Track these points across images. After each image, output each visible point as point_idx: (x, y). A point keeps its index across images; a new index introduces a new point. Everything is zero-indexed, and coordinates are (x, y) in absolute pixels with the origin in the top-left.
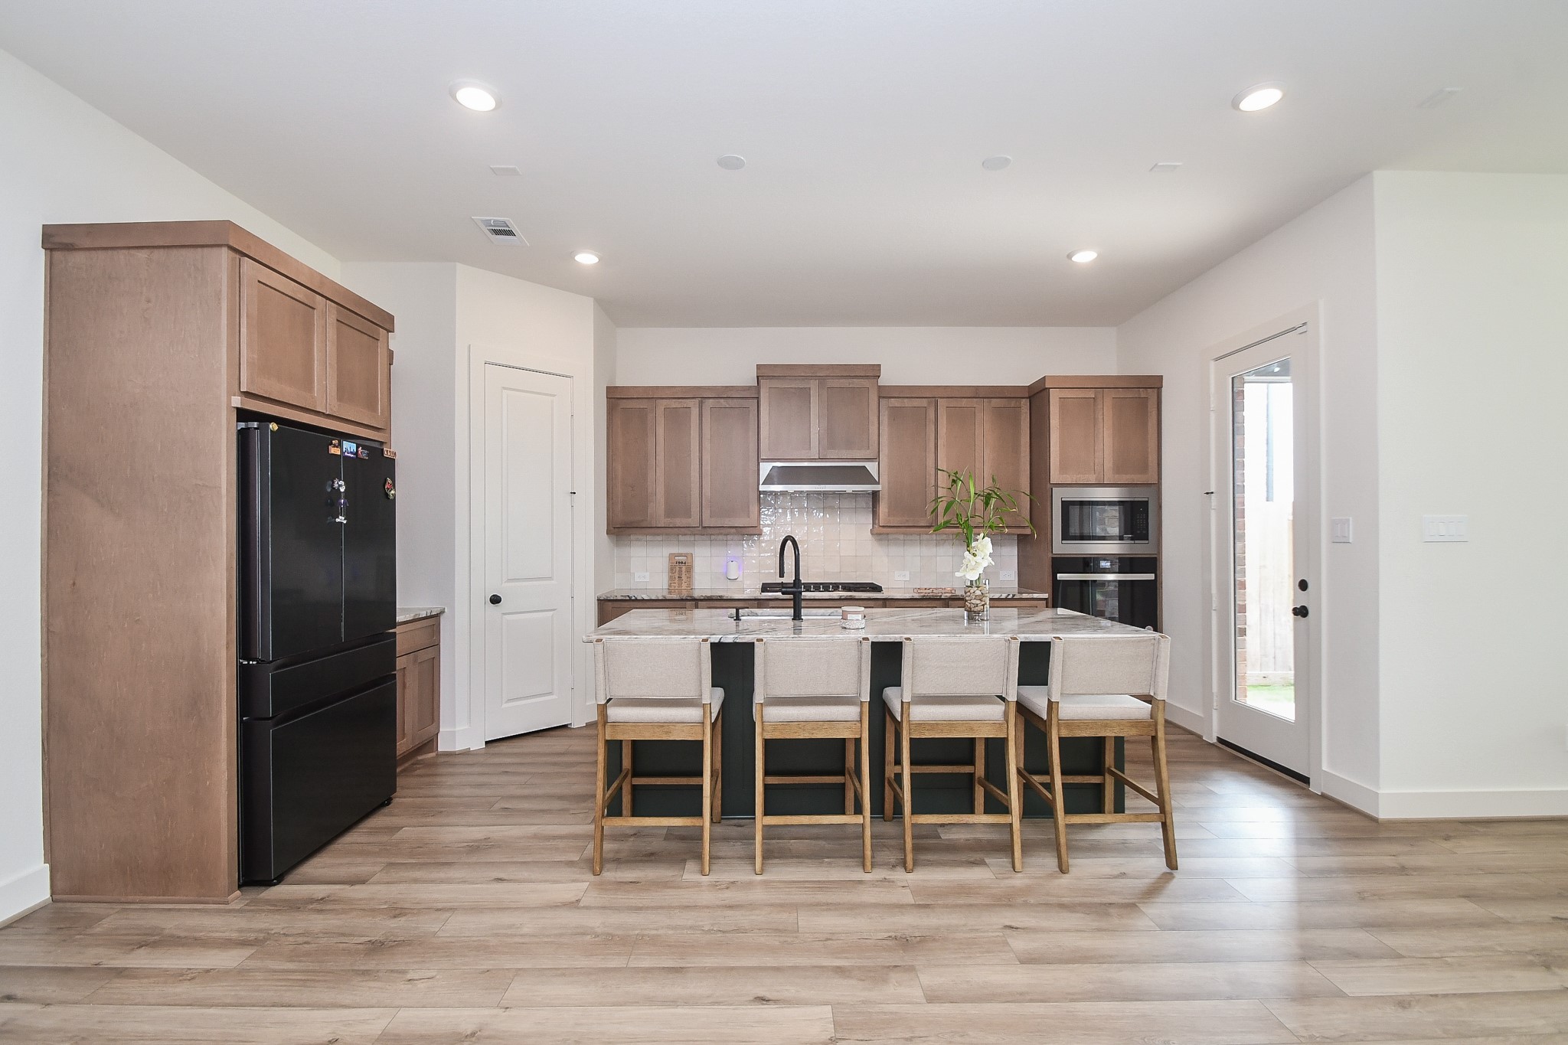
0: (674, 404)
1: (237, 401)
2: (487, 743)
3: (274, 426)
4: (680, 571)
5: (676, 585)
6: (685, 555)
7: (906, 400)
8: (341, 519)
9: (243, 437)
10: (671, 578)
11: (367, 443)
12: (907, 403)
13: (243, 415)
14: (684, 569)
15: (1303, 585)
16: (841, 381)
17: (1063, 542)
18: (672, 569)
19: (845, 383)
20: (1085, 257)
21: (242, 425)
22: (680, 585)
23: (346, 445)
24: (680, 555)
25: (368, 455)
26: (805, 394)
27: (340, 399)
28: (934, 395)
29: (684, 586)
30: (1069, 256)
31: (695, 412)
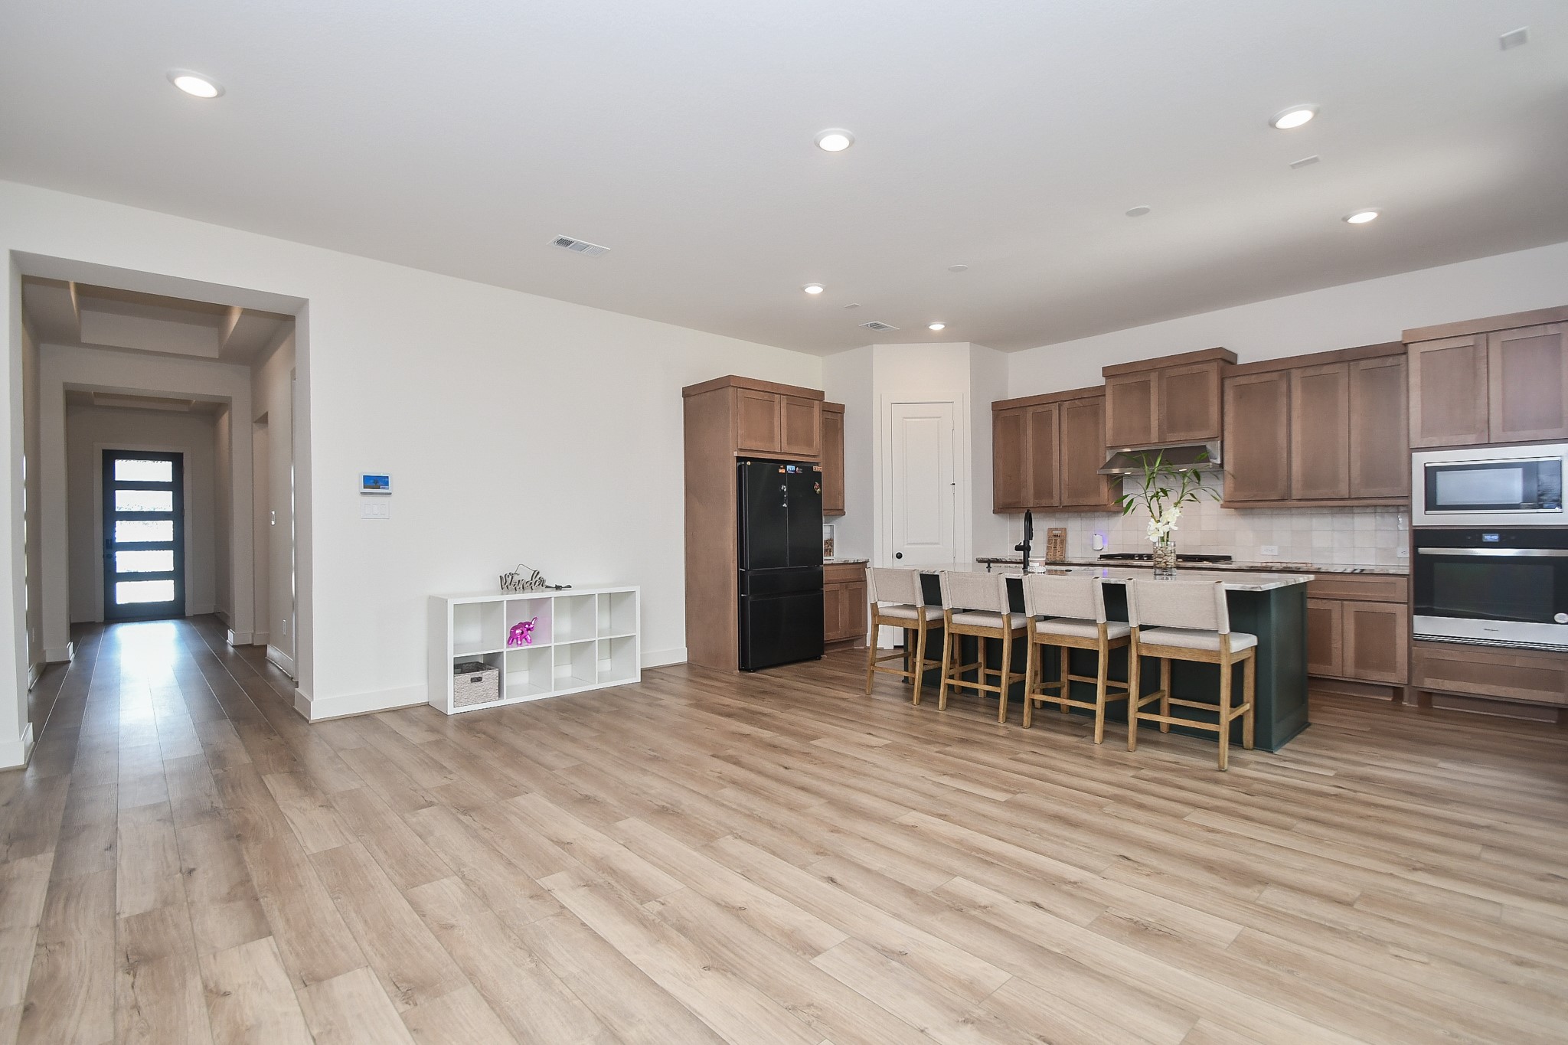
0: (1040, 409)
1: (736, 454)
2: (895, 647)
3: (749, 463)
4: (1055, 543)
5: (1052, 553)
6: (1061, 529)
7: (1254, 376)
8: (785, 505)
9: (739, 469)
10: (1048, 548)
11: (803, 465)
12: (1253, 379)
13: (739, 459)
14: (1058, 541)
16: (1181, 369)
17: (1428, 512)
18: (1049, 541)
19: (1184, 370)
20: (1363, 218)
21: (739, 464)
22: (1055, 554)
23: (788, 467)
24: (1056, 529)
25: (802, 471)
26: (1145, 387)
27: (789, 443)
28: (1282, 369)
29: (1058, 554)
30: (1345, 219)
31: (1055, 413)
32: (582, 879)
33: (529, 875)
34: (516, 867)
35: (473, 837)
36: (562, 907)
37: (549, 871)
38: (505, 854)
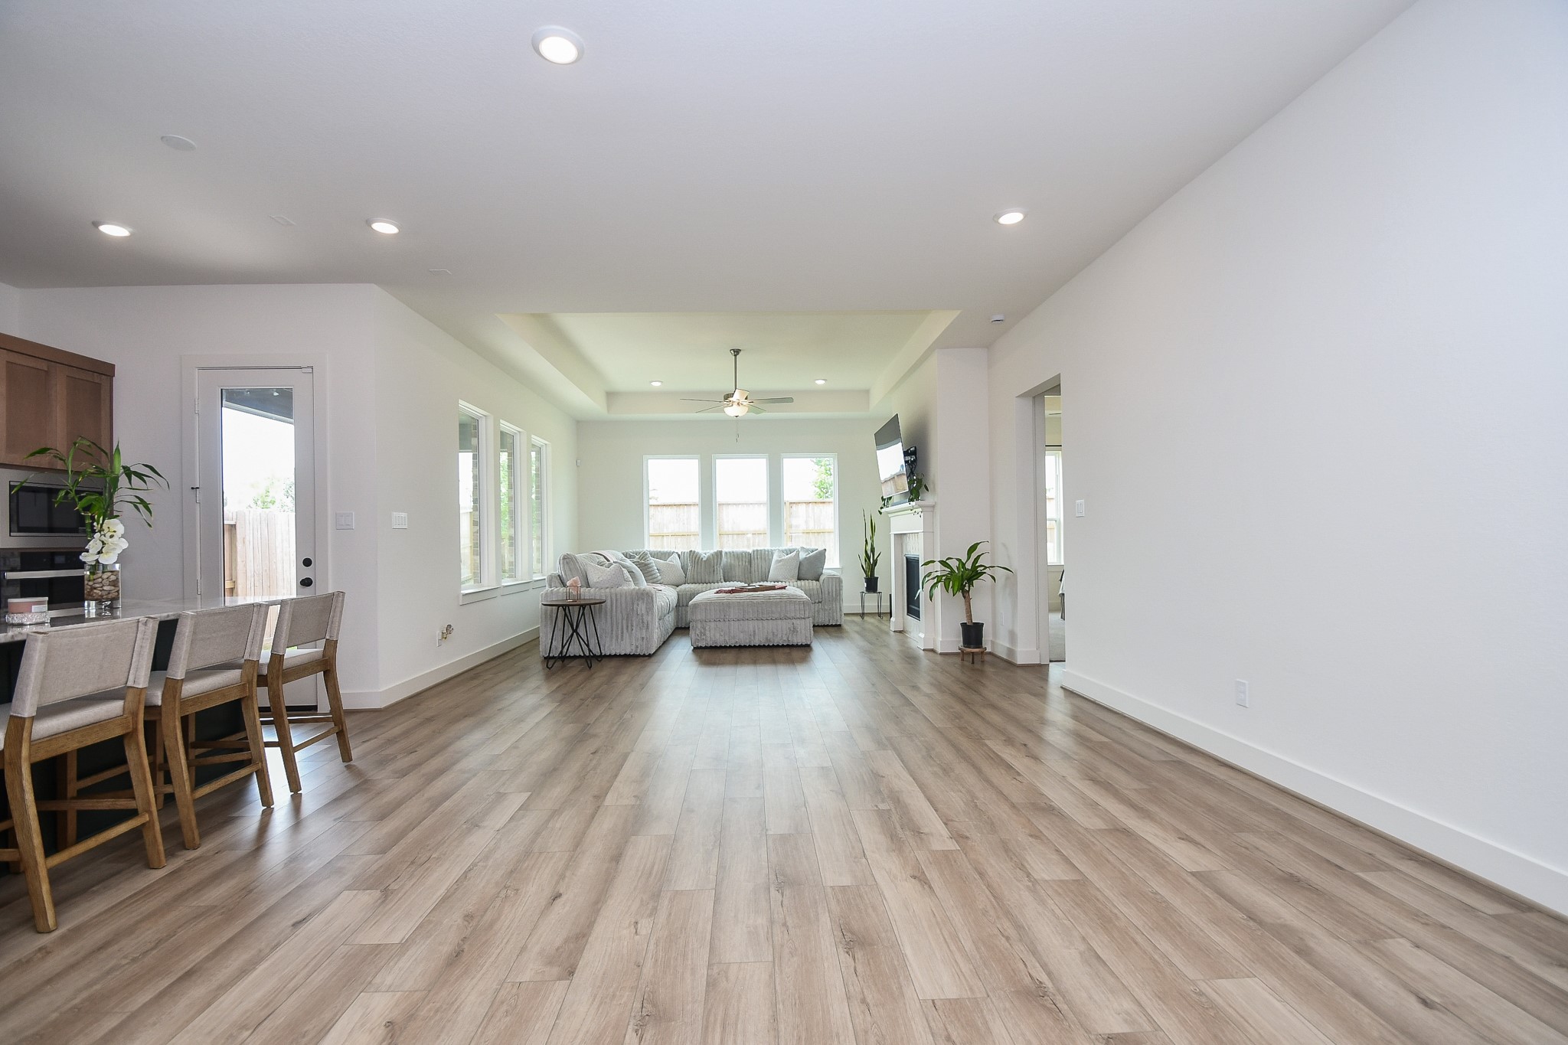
15: (307, 562)
17: (13, 534)
20: (114, 231)
30: (96, 224)
32: (921, 839)
33: (964, 856)
34: (976, 869)
35: (1024, 928)
36: (946, 824)
37: (946, 855)
38: (984, 887)
